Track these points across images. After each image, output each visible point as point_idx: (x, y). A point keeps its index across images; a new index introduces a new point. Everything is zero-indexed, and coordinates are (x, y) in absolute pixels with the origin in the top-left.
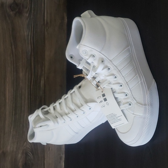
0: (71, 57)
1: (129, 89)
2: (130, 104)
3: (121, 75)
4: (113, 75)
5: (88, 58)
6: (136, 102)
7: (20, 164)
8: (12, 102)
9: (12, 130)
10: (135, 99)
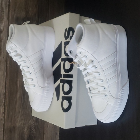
0: (71, 52)
1: (107, 84)
2: (106, 96)
3: (104, 74)
4: (98, 72)
5: (82, 57)
6: (111, 95)
7: (26, 136)
8: (22, 90)
9: (21, 110)
10: (110, 93)
